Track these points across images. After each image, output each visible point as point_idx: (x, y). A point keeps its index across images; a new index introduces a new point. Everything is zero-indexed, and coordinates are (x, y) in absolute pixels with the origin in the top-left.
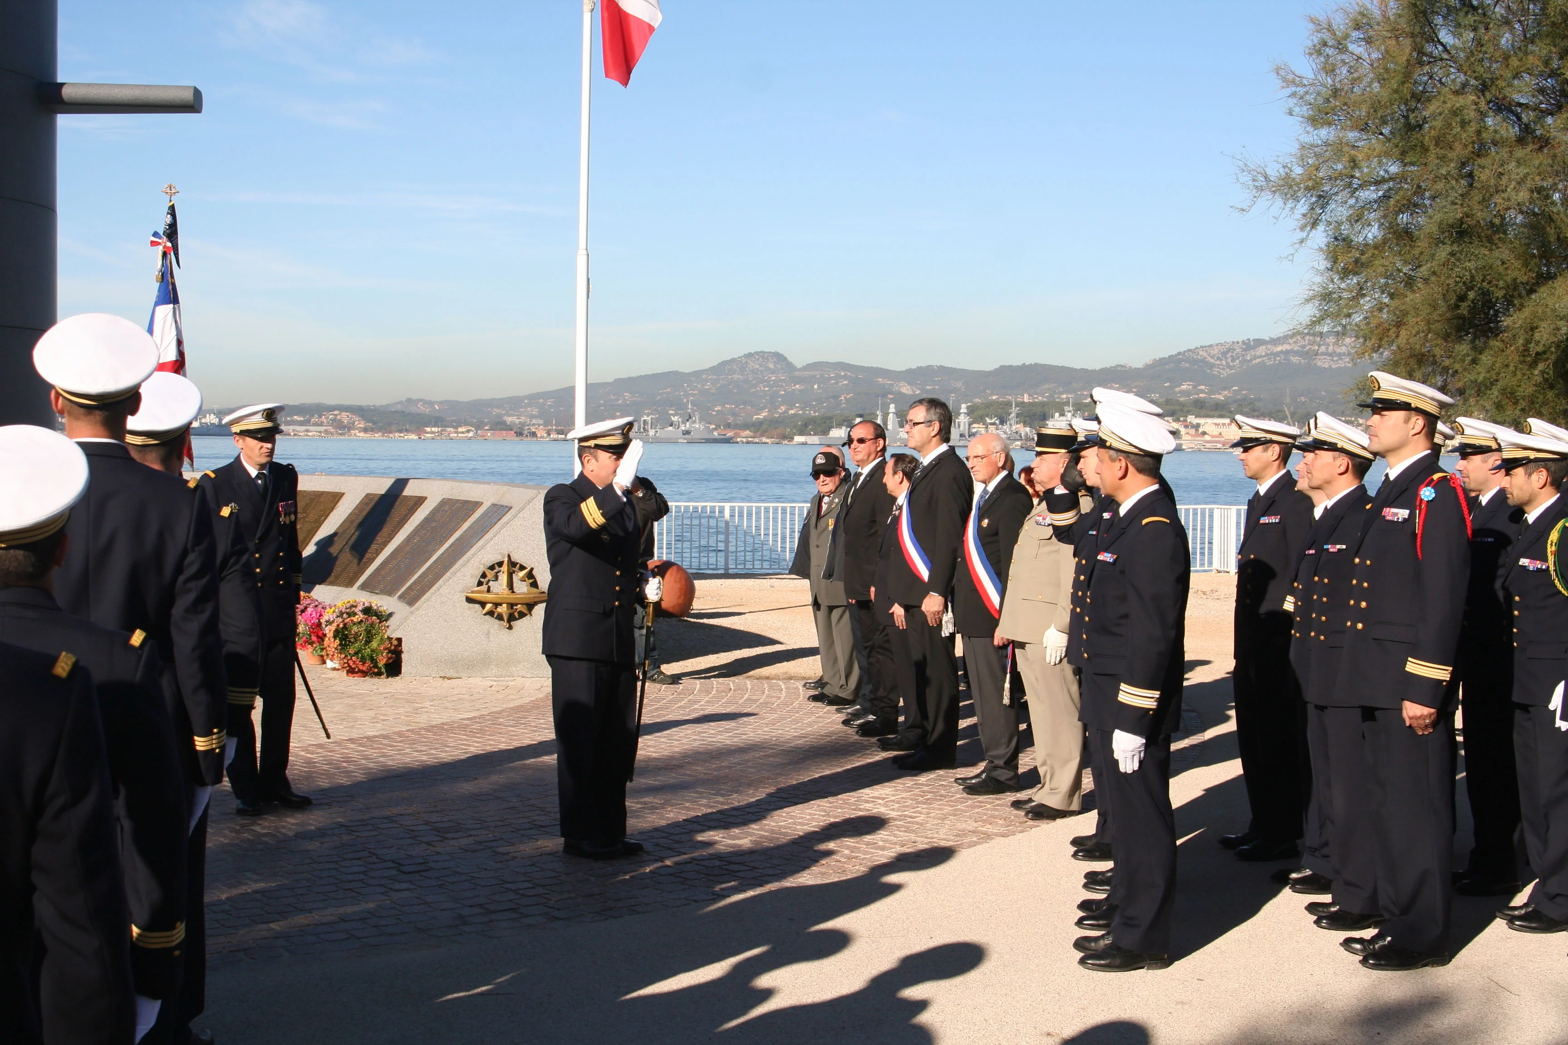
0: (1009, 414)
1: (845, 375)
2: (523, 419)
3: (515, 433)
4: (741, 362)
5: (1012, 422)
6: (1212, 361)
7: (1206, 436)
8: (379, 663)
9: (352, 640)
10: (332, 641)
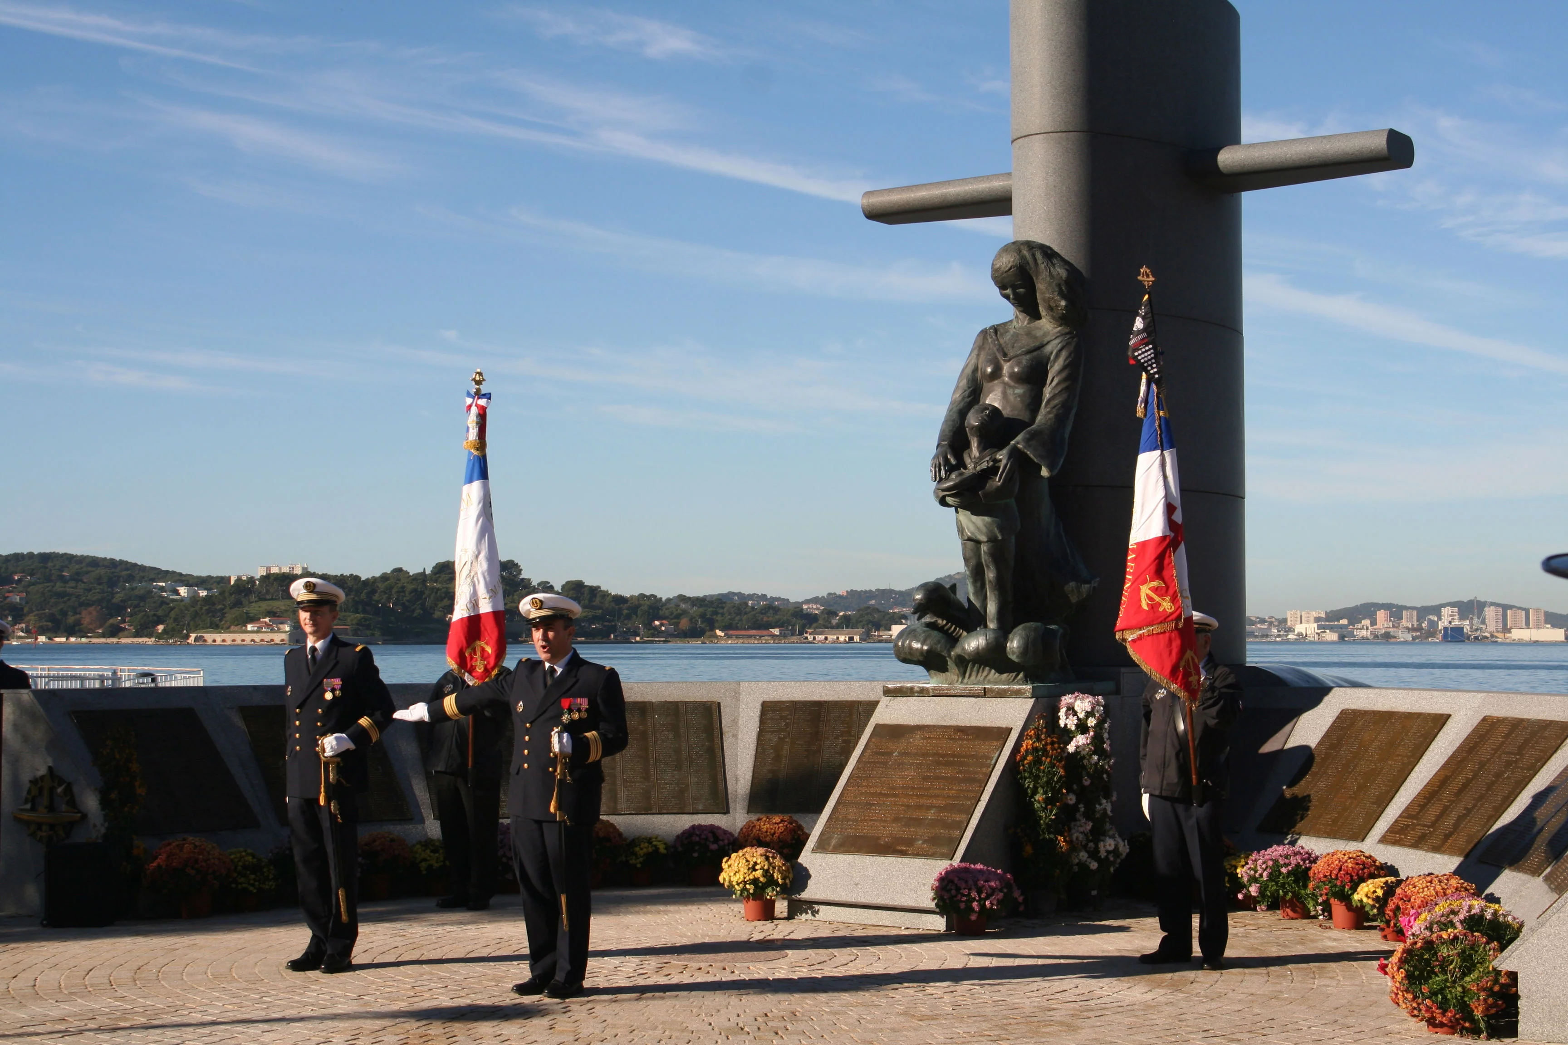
8: (1475, 1013)
9: (1436, 970)
10: (1395, 969)
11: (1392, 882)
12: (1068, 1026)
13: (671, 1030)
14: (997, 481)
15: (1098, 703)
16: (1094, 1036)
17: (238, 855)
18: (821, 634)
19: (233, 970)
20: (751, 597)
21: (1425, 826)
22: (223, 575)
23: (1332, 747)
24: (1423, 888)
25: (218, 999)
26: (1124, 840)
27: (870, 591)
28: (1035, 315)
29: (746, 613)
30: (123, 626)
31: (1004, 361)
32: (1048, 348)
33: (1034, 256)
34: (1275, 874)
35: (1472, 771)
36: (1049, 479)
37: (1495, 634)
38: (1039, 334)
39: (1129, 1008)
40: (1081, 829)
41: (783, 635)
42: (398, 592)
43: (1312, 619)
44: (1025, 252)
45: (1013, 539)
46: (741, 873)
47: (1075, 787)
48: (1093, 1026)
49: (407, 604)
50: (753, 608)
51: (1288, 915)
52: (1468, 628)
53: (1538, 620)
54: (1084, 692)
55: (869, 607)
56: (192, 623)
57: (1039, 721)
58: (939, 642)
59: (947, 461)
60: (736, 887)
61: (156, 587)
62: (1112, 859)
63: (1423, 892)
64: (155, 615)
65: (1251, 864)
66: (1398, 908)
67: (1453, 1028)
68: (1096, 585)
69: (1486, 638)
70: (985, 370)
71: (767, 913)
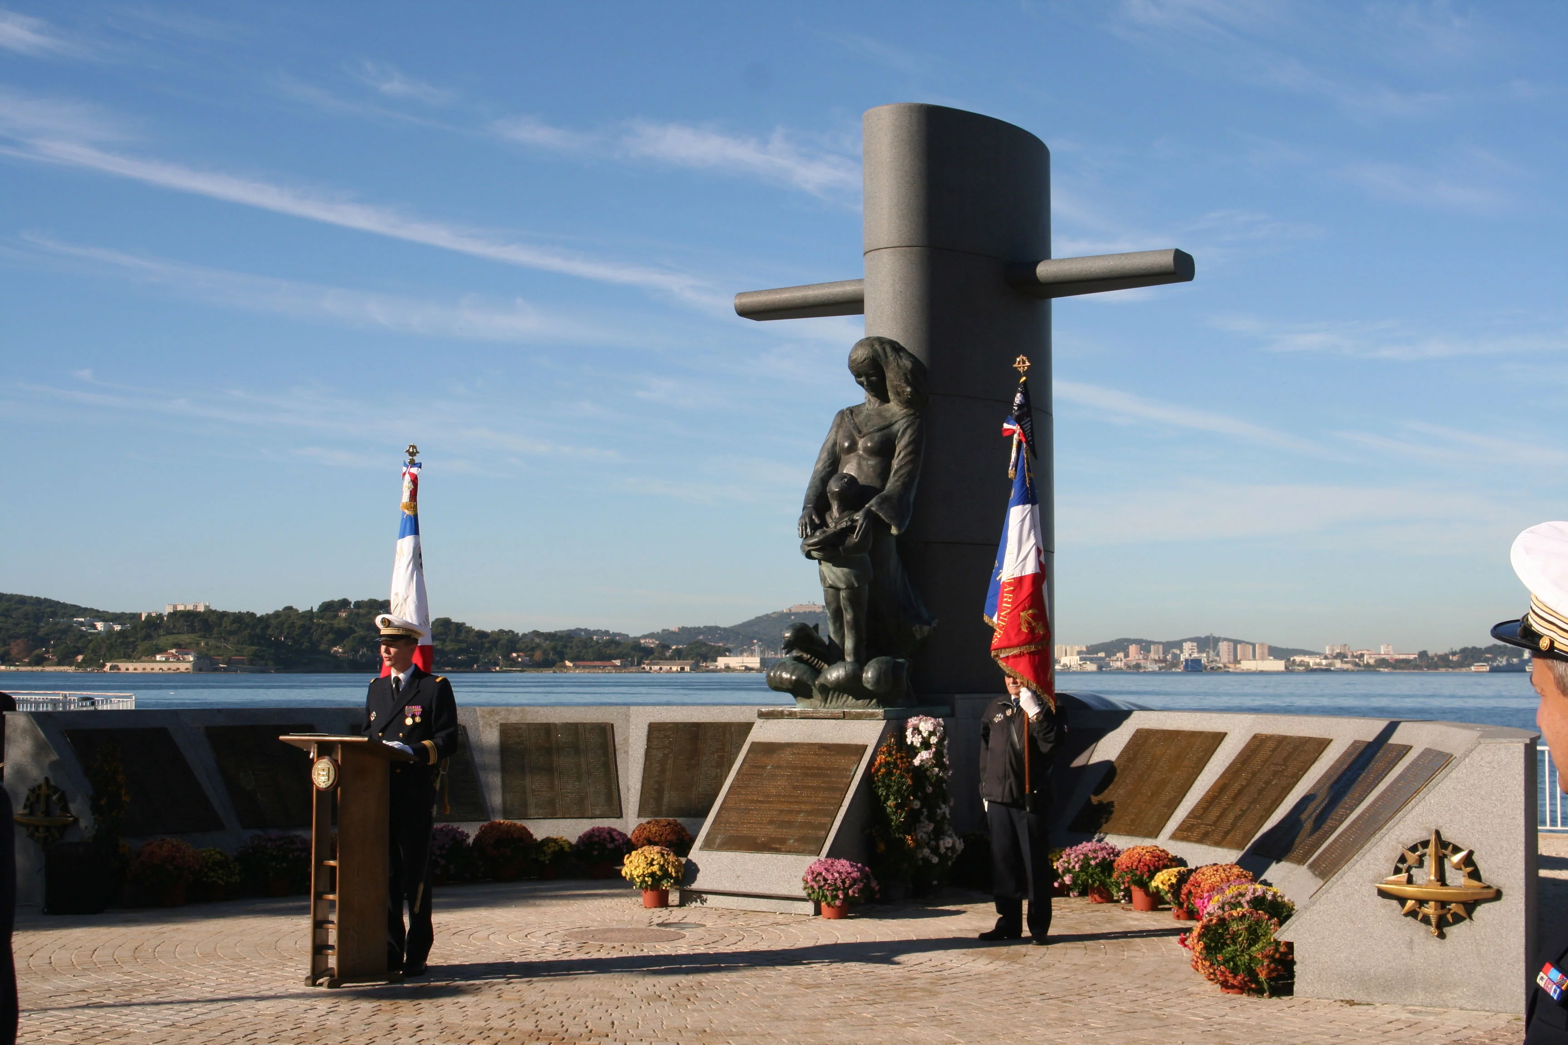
8: (1260, 976)
9: (1228, 942)
10: (1195, 942)
11: (1184, 871)
12: (930, 991)
13: (600, 998)
14: (855, 538)
15: (939, 724)
16: (953, 1000)
17: (209, 853)
18: (656, 664)
19: (217, 949)
20: (596, 632)
21: (1208, 825)
22: (135, 612)
23: (1130, 760)
24: (1211, 876)
25: (211, 974)
26: (959, 839)
27: (699, 627)
28: (885, 400)
29: (592, 647)
30: (47, 656)
31: (859, 437)
32: (896, 427)
33: (884, 349)
34: (1085, 866)
35: (1246, 779)
36: (897, 537)
37: (1228, 665)
38: (888, 414)
39: (977, 976)
40: (925, 830)
41: (624, 666)
42: (289, 627)
43: (1075, 653)
44: (877, 347)
45: (867, 587)
46: (641, 867)
47: (919, 794)
48: (950, 992)
49: (296, 638)
50: (597, 642)
51: (1096, 900)
52: (1206, 660)
53: (1263, 653)
54: (927, 715)
55: (697, 642)
56: (107, 654)
57: (890, 740)
58: (805, 673)
59: (812, 520)
60: (637, 879)
61: (77, 622)
62: (950, 854)
63: (1210, 879)
64: (75, 647)
65: (1065, 858)
66: (1190, 892)
67: (1243, 989)
68: (935, 625)
69: (1220, 668)
70: (843, 445)
71: (662, 902)
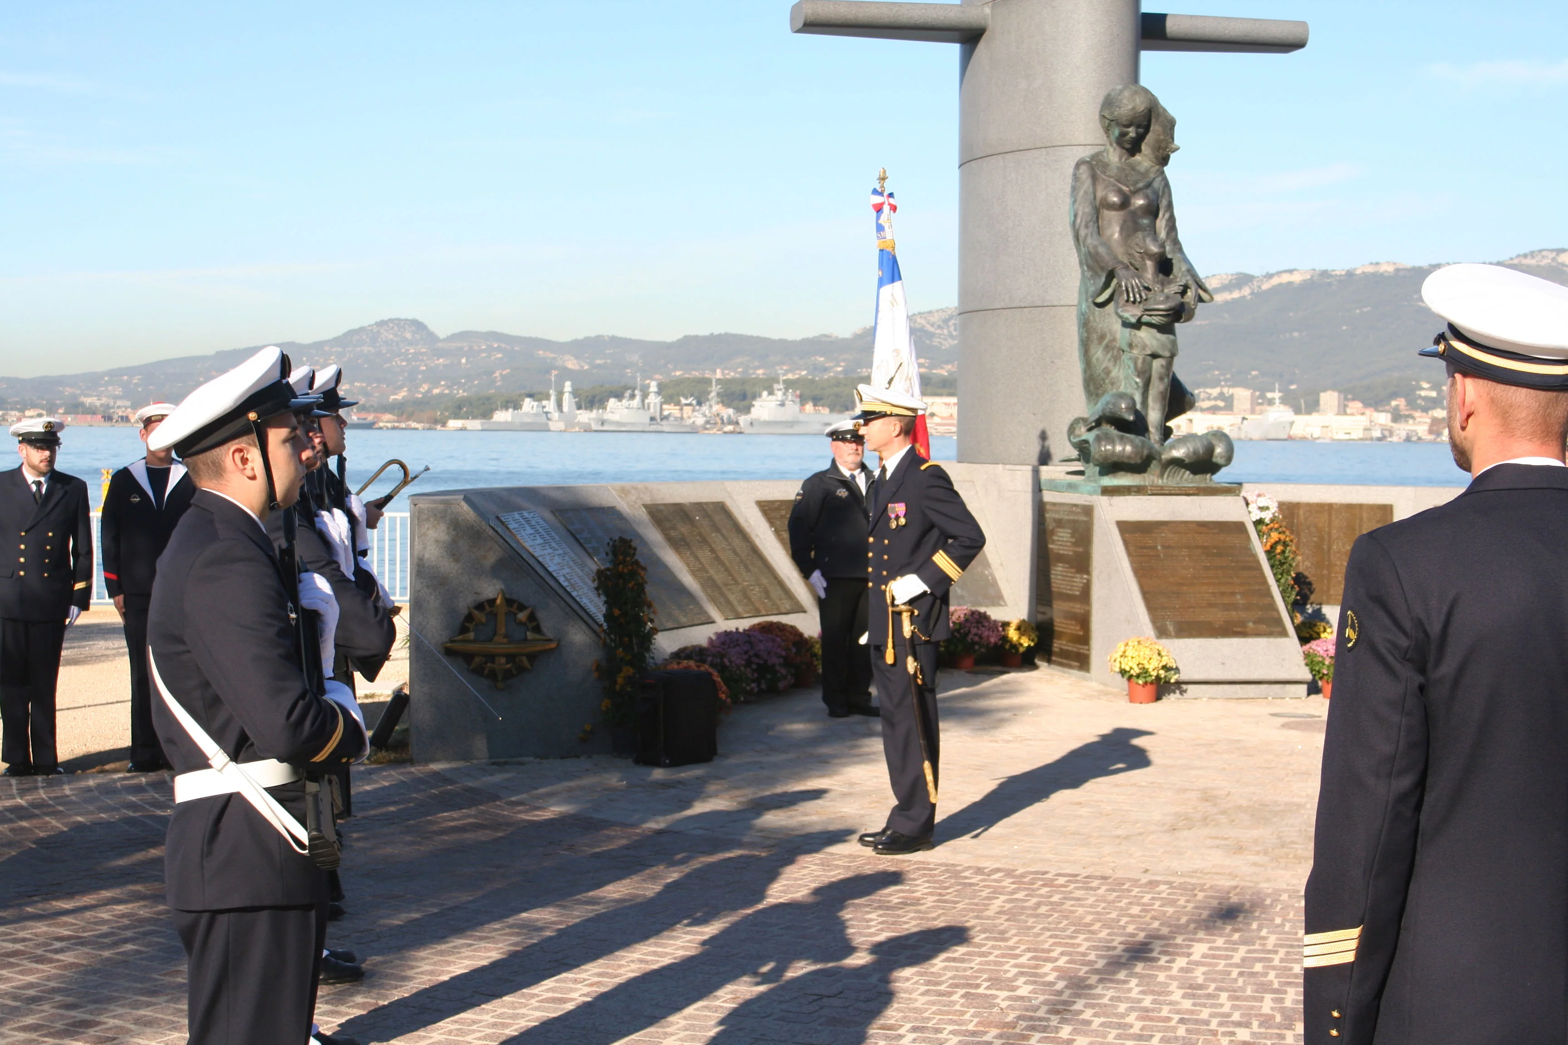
0: (709, 393)
1: (498, 347)
2: (104, 400)
3: (103, 417)
4: (372, 331)
5: (713, 402)
6: (931, 329)
7: (935, 418)
28: (1134, 153)
31: (1130, 192)
32: (1155, 184)
